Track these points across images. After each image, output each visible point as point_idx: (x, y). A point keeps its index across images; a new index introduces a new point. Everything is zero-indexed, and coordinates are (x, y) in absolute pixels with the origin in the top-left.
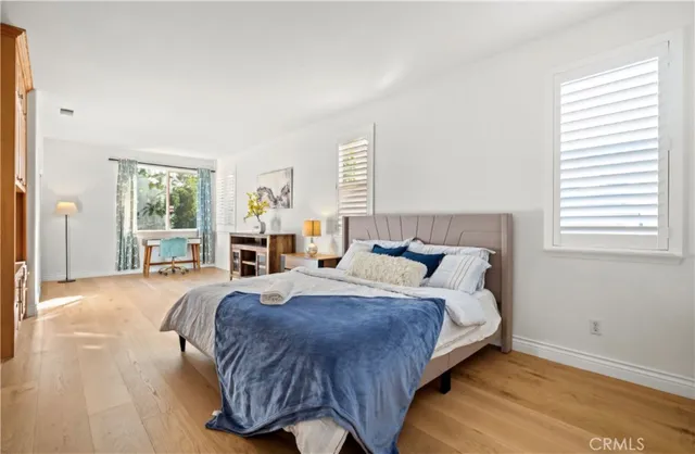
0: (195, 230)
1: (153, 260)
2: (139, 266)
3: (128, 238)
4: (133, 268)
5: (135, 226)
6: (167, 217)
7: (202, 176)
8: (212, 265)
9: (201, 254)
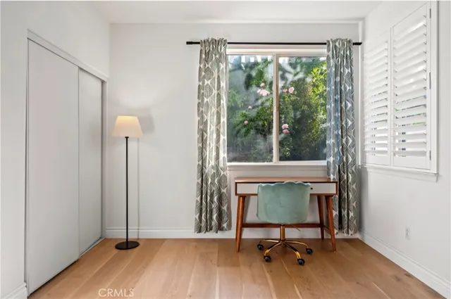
0: (323, 163)
1: (250, 218)
2: (229, 226)
3: (213, 177)
4: (220, 228)
5: (223, 155)
6: (274, 138)
7: (336, 56)
8: (357, 236)
9: (335, 213)
